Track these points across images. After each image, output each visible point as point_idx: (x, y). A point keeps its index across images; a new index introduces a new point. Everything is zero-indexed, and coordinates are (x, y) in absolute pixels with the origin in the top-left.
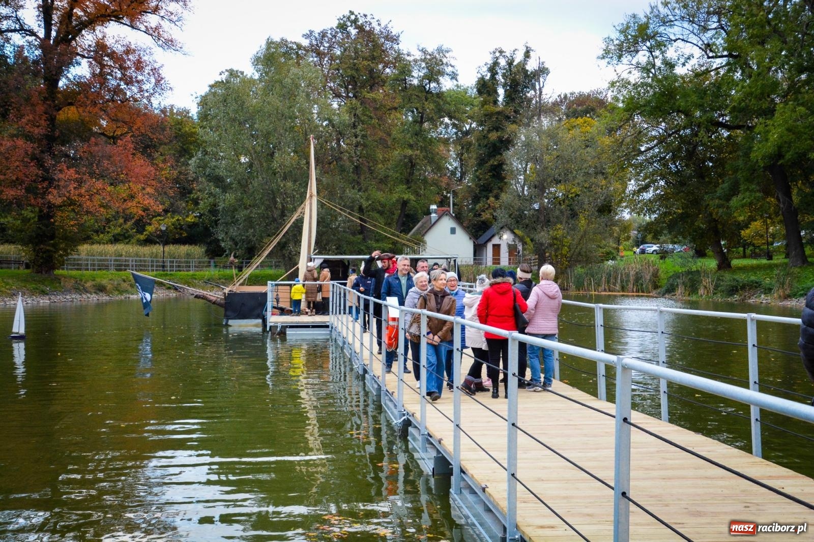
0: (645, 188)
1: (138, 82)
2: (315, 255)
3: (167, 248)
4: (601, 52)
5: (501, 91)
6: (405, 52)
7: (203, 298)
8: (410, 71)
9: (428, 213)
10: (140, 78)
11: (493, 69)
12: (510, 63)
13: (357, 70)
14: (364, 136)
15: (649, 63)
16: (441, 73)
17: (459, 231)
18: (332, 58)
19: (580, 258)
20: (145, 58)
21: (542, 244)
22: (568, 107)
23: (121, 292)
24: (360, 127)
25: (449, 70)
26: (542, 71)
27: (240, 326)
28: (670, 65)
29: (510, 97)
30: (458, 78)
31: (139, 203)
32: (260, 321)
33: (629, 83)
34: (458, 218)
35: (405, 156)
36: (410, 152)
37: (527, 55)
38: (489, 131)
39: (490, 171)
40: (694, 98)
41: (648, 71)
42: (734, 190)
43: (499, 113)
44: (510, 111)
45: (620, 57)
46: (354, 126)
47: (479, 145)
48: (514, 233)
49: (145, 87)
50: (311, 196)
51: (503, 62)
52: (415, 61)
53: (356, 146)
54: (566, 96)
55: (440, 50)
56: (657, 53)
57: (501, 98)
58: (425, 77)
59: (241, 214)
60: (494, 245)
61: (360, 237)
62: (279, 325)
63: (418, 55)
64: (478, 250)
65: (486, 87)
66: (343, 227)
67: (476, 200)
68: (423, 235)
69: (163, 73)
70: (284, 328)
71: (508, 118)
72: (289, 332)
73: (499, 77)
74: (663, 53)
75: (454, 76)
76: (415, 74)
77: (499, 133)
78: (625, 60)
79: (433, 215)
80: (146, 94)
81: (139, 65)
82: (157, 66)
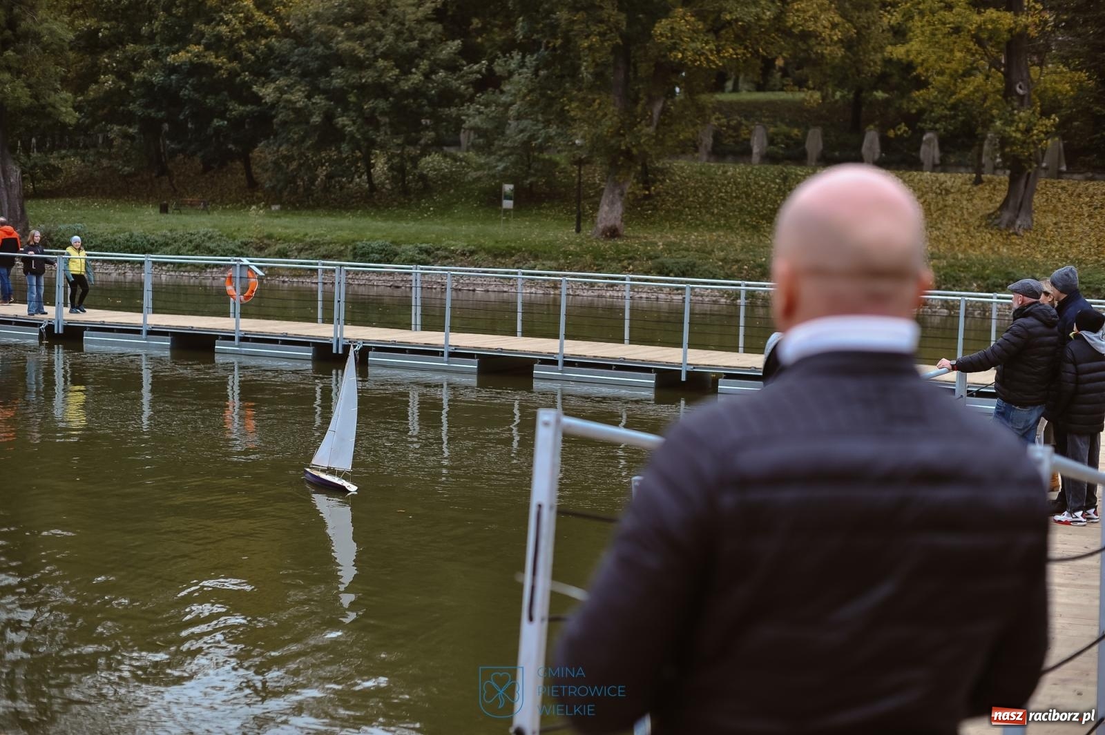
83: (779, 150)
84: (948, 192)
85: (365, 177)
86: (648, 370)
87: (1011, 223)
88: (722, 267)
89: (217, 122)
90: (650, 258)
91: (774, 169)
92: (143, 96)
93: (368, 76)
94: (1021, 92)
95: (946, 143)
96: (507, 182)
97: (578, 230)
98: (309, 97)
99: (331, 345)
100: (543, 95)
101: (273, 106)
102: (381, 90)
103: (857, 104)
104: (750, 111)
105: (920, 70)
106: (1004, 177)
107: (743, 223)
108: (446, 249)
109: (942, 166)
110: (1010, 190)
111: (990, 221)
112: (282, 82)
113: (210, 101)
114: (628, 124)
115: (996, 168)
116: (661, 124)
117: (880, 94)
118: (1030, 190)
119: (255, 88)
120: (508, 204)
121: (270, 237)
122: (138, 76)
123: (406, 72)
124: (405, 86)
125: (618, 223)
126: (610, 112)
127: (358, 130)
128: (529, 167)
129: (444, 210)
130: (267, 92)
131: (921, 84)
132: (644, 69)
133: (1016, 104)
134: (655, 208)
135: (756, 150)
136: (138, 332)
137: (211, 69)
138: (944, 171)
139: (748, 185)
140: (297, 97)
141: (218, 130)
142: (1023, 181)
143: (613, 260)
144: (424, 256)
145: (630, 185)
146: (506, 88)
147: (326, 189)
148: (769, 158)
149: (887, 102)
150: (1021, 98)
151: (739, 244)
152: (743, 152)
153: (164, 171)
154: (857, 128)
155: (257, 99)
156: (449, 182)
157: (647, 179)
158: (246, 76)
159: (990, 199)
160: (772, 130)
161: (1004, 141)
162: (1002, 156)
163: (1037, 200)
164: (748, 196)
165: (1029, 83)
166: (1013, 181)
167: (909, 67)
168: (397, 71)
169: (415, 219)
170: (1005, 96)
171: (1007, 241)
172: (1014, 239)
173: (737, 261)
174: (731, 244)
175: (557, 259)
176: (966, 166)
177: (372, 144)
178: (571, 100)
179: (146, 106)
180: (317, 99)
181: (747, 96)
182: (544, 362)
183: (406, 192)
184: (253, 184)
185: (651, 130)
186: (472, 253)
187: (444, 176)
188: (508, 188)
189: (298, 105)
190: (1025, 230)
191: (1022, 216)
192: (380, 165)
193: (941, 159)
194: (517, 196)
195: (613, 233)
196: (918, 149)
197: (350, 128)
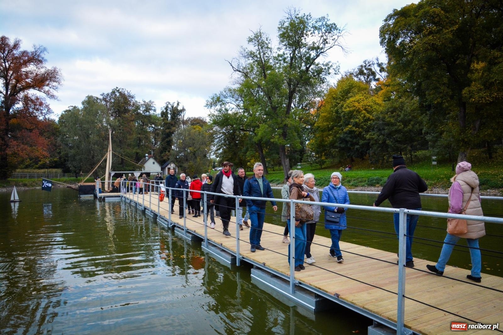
0: (219, 149)
1: (41, 110)
2: (111, 171)
3: (49, 170)
4: (205, 105)
5: (169, 116)
6: (138, 102)
7: (70, 187)
8: (140, 108)
9: (145, 157)
10: (41, 108)
11: (166, 108)
12: (172, 107)
13: (120, 107)
14: (123, 130)
15: (220, 109)
16: (151, 109)
17: (156, 163)
18: (111, 103)
19: (198, 172)
20: (43, 102)
21: (185, 167)
22: (191, 122)
23: (33, 186)
24: (122, 127)
25: (153, 108)
26: (183, 110)
27: (85, 197)
28: (227, 110)
29: (172, 118)
30: (156, 111)
31: (41, 153)
32: (92, 195)
33: (215, 115)
34: (155, 159)
35: (138, 137)
36: (139, 136)
37: (178, 104)
38: (166, 129)
39: (167, 142)
40: (235, 121)
41: (220, 112)
42: (247, 150)
43: (169, 123)
44: (173, 123)
45: (211, 106)
46: (120, 126)
47: (162, 134)
48: (175, 164)
49: (43, 112)
50: (110, 151)
51: (170, 106)
52: (142, 105)
53: (120, 133)
54: (190, 118)
55: (150, 101)
56: (223, 106)
57: (169, 118)
58: (144, 110)
59: (78, 158)
60: (168, 168)
61: (122, 165)
62: (103, 197)
63: (142, 103)
64: (163, 169)
65: (164, 114)
66: (116, 162)
67: (161, 152)
68: (144, 164)
69: (51, 107)
70: (104, 197)
71: (172, 125)
72: (106, 199)
73: (169, 111)
74: (225, 106)
75: (155, 110)
76: (141, 109)
77: (169, 130)
78: (213, 108)
79: (147, 158)
80: (44, 114)
81: (41, 104)
82: (47, 104)
89: (357, 146)
92: (339, 141)
93: (394, 128)
96: (434, 156)
98: (379, 136)
101: (370, 140)
102: (399, 132)
112: (372, 133)
113: (355, 141)
119: (365, 136)
120: (435, 163)
122: (338, 136)
123: (406, 126)
124: (406, 129)
127: (393, 144)
130: (368, 136)
137: (354, 132)
140: (375, 137)
141: (357, 149)
155: (366, 139)
158: (364, 133)
168: (403, 126)
179: (340, 143)
180: (381, 136)
194: (437, 160)
197: (390, 143)
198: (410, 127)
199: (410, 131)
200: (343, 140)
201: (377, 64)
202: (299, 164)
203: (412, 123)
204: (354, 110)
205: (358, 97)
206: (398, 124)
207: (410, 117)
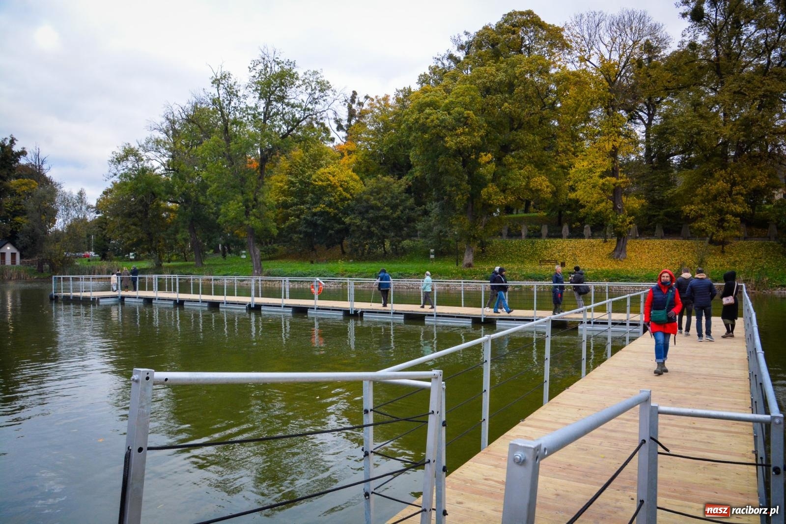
83: (531, 233)
84: (594, 246)
85: (383, 249)
86: (469, 318)
87: (618, 257)
88: (509, 276)
89: (330, 232)
90: (483, 274)
91: (530, 240)
92: (305, 224)
93: (381, 213)
94: (619, 208)
95: (593, 229)
96: (431, 249)
97: (457, 265)
98: (362, 221)
99: (349, 311)
100: (442, 217)
101: (350, 224)
102: (386, 218)
103: (560, 216)
104: (521, 221)
105: (581, 202)
106: (615, 239)
107: (518, 260)
108: (408, 273)
109: (592, 237)
110: (617, 244)
111: (611, 256)
112: (352, 216)
113: (328, 225)
114: (473, 226)
115: (612, 237)
116: (486, 225)
117: (568, 212)
118: (625, 244)
119: (343, 219)
120: (432, 256)
121: (346, 271)
122: (302, 217)
123: (394, 212)
124: (395, 216)
125: (471, 262)
126: (467, 222)
127: (379, 232)
128: (440, 243)
129: (411, 260)
130: (347, 220)
131: (583, 207)
132: (479, 206)
133: (618, 212)
134: (486, 256)
135: (523, 234)
136: (280, 306)
137: (328, 213)
138: (593, 238)
139: (520, 247)
140: (358, 221)
141: (331, 235)
142: (622, 241)
143: (469, 275)
144: (400, 276)
145: (475, 248)
146: (432, 215)
147: (369, 253)
148: (529, 237)
149: (571, 215)
150: (620, 210)
151: (516, 268)
152: (519, 235)
153: (313, 250)
154: (560, 224)
155: (344, 223)
156: (412, 249)
157: (483, 245)
158: (340, 215)
159: (610, 248)
160: (529, 226)
161: (615, 226)
162: (614, 231)
163: (628, 247)
164: (520, 250)
165: (623, 204)
166: (618, 241)
167: (577, 201)
168: (391, 211)
169: (400, 263)
170: (613, 210)
171: (617, 264)
172: (620, 262)
173: (515, 274)
174: (513, 268)
175: (449, 276)
176: (601, 237)
177: (385, 237)
178: (452, 218)
179: (306, 227)
180: (364, 221)
181: (522, 215)
182: (429, 315)
183: (397, 254)
184: (344, 253)
185: (482, 227)
186: (418, 274)
187: (411, 248)
188: (432, 250)
189: (358, 224)
190: (624, 259)
191: (623, 253)
192: (387, 244)
193: (592, 234)
194: (435, 254)
195: (469, 265)
196: (583, 231)
197: (376, 231)
198: (398, 213)
199: (399, 218)
200: (309, 223)
201: (335, 119)
202: (244, 252)
203: (401, 208)
204: (329, 185)
205: (331, 168)
206: (386, 208)
207: (398, 201)
